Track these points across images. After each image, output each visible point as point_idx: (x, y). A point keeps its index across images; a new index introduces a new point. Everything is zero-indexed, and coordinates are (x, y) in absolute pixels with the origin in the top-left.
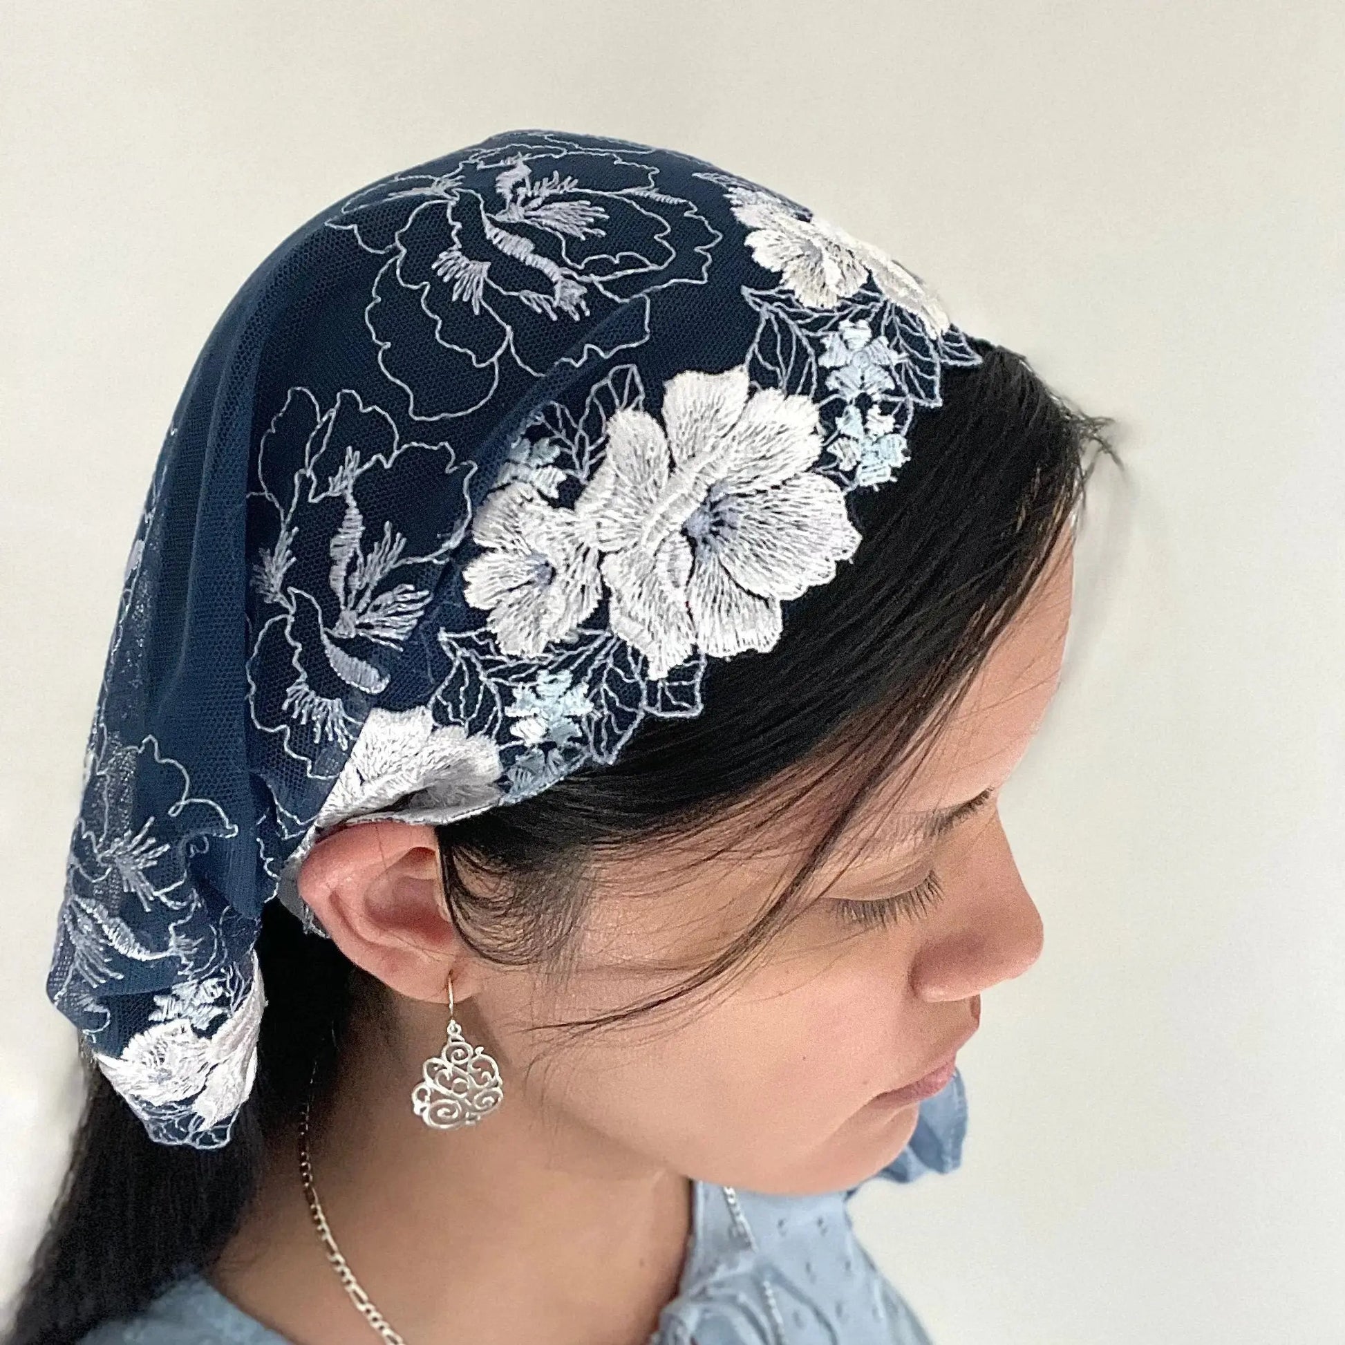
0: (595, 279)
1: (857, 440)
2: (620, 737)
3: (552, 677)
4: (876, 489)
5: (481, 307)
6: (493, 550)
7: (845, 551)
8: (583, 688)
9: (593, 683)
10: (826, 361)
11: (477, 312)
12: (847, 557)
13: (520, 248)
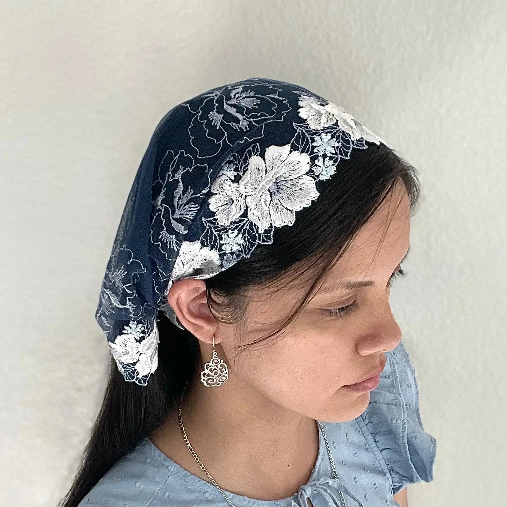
0: (252, 120)
1: (321, 167)
2: (251, 250)
3: (232, 232)
4: (325, 181)
5: (219, 127)
6: (216, 194)
7: (314, 198)
8: (241, 235)
9: (244, 234)
10: (314, 144)
11: (218, 128)
12: (314, 199)
13: (232, 111)
